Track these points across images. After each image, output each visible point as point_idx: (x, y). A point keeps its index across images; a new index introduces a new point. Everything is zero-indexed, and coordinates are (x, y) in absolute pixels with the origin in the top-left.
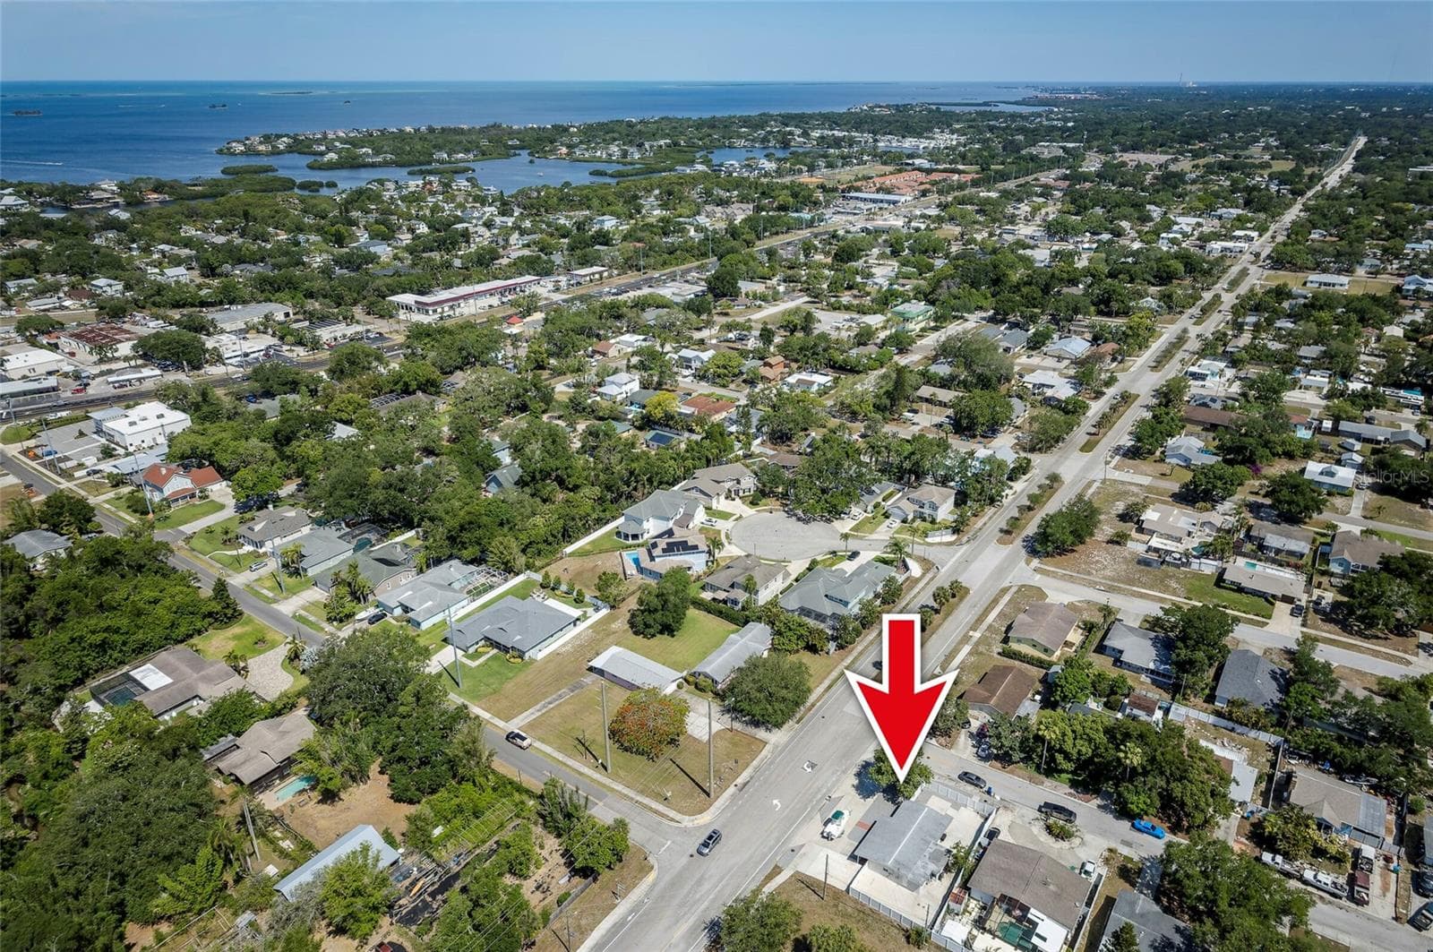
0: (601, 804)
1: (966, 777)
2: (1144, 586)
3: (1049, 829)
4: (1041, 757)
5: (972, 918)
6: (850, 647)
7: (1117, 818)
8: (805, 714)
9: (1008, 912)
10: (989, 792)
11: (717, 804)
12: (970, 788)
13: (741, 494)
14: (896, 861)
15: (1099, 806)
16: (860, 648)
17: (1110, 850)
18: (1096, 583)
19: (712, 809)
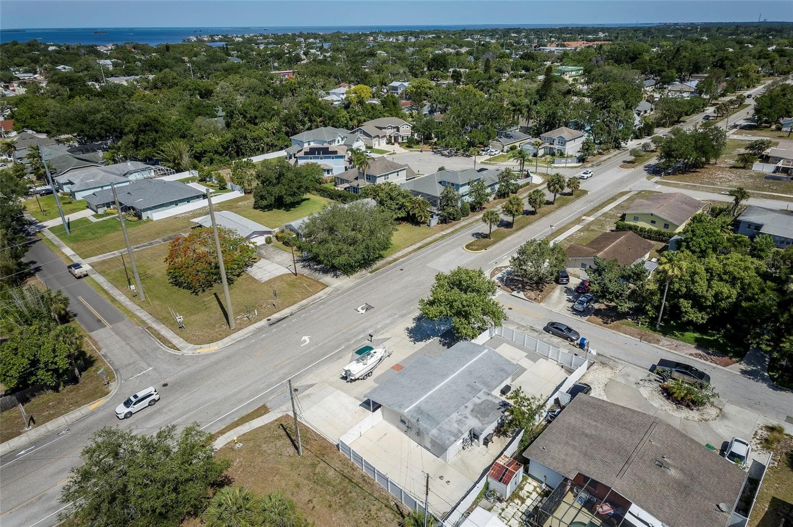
0: (109, 326)
1: (554, 328)
2: (776, 191)
3: (668, 394)
4: (657, 308)
5: (524, 508)
6: (454, 222)
7: (775, 388)
8: (383, 266)
9: (589, 505)
10: (582, 346)
11: (236, 336)
12: (556, 340)
13: (400, 140)
14: (419, 410)
15: (744, 372)
16: (463, 224)
17: (772, 429)
18: (722, 190)
19: (227, 341)
